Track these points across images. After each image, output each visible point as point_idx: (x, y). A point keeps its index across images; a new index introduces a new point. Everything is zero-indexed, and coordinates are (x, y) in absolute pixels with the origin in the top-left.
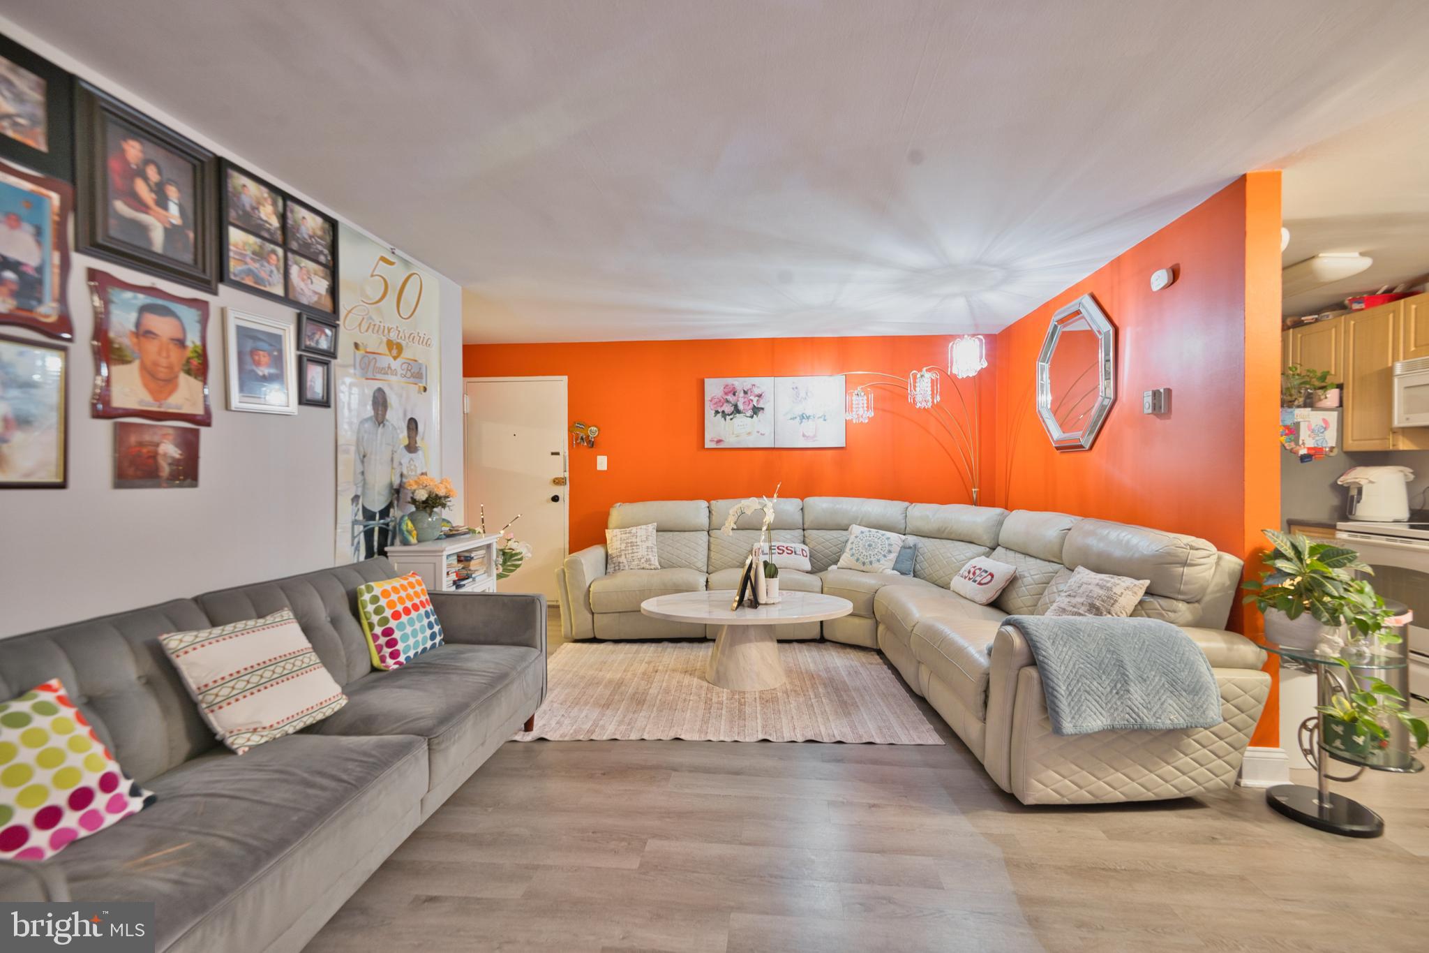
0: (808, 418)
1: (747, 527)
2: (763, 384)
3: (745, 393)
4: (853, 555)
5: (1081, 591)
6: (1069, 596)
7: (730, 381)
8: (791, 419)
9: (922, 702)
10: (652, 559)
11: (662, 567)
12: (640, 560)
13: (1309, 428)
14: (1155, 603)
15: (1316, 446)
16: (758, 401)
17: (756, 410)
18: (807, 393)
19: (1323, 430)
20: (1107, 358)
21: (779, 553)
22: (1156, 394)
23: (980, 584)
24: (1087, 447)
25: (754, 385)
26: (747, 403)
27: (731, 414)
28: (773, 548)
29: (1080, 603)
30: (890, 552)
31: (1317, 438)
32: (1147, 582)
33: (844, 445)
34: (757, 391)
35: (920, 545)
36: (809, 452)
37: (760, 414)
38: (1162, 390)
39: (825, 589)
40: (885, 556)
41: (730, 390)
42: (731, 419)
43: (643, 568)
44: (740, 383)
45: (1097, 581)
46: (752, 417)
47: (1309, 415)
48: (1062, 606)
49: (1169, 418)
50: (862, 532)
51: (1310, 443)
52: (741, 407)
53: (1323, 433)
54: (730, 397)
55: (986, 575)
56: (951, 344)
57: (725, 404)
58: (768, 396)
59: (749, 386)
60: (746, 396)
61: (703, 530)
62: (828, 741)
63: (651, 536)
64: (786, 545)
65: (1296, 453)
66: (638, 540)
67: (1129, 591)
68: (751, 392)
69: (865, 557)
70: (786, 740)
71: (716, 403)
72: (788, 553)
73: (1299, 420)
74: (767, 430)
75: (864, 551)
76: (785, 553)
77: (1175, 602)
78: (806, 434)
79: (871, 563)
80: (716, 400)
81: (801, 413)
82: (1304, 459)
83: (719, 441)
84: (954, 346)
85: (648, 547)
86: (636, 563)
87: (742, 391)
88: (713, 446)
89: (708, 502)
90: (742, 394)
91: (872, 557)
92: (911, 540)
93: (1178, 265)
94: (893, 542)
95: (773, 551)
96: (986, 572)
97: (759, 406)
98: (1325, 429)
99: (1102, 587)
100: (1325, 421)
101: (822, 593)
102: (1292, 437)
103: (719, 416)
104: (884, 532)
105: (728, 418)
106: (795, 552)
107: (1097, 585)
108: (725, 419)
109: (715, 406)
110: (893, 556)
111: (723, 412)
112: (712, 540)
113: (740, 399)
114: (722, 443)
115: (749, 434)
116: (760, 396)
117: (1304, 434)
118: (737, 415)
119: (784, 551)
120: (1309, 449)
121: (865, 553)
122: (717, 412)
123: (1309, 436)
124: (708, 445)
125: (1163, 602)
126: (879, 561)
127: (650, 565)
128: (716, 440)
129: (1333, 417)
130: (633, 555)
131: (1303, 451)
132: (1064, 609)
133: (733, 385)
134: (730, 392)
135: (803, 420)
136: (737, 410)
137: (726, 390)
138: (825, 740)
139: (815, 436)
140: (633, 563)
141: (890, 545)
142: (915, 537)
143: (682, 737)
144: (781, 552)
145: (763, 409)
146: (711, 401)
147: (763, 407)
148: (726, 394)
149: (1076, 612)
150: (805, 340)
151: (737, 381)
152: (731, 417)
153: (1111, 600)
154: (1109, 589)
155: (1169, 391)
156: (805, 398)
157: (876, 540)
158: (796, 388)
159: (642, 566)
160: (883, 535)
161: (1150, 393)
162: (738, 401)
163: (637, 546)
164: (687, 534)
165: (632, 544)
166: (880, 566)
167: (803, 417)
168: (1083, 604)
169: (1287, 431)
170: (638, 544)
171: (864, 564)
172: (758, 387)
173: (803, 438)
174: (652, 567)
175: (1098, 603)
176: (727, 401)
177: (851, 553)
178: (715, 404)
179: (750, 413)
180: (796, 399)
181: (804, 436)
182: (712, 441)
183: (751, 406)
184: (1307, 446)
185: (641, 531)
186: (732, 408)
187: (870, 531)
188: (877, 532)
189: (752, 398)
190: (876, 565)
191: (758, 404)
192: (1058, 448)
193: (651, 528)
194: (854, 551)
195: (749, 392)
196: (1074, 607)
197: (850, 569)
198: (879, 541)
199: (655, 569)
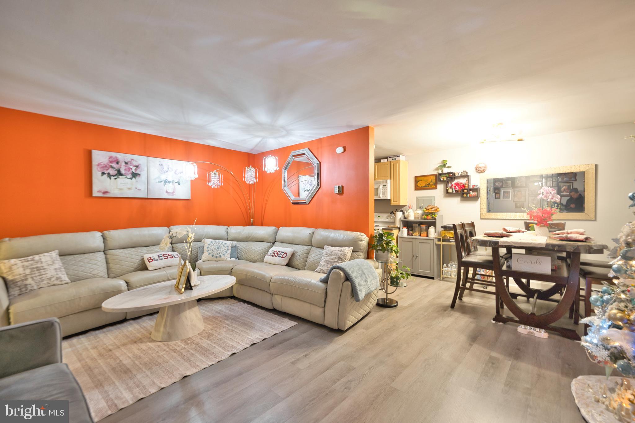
0: (169, 182)
1: (135, 246)
2: (141, 160)
3: (126, 163)
4: (210, 254)
5: (333, 253)
6: (328, 256)
7: (114, 154)
8: (159, 182)
9: (275, 311)
10: (62, 276)
11: (72, 281)
12: (50, 279)
14: (355, 254)
16: (135, 169)
17: (135, 175)
18: (168, 168)
20: (318, 172)
21: (165, 259)
22: (339, 187)
23: (282, 257)
24: (308, 203)
25: (133, 160)
26: (128, 170)
27: (115, 176)
28: (160, 256)
29: (334, 258)
30: (228, 250)
32: (352, 248)
33: (190, 198)
34: (135, 163)
35: (237, 245)
36: (169, 201)
37: (137, 178)
38: (341, 186)
39: (202, 273)
40: (226, 252)
41: (114, 160)
42: (115, 179)
43: (54, 285)
44: (121, 156)
45: (338, 250)
46: (131, 179)
48: (327, 260)
49: (343, 195)
50: (212, 242)
52: (123, 171)
54: (114, 165)
55: (283, 254)
56: (264, 158)
57: (110, 169)
58: (144, 167)
59: (129, 160)
60: (127, 165)
61: (100, 251)
62: (259, 341)
63: (57, 260)
64: (167, 253)
66: (44, 264)
67: (348, 251)
68: (131, 163)
69: (217, 254)
70: (242, 349)
71: (103, 167)
72: (171, 258)
74: (143, 187)
75: (216, 251)
76: (169, 258)
77: (360, 253)
78: (168, 191)
79: (220, 256)
80: (102, 165)
81: (165, 180)
83: (105, 192)
84: (266, 158)
85: (56, 269)
86: (45, 282)
87: (124, 162)
88: (101, 195)
89: (101, 231)
90: (123, 164)
91: (221, 253)
92: (234, 243)
93: (345, 147)
94: (228, 245)
95: (161, 258)
96: (283, 252)
97: (137, 172)
99: (341, 251)
101: (201, 275)
103: (105, 176)
104: (222, 241)
105: (112, 178)
106: (174, 257)
107: (338, 251)
108: (110, 179)
109: (102, 169)
110: (229, 252)
111: (109, 174)
112: (108, 257)
113: (122, 167)
114: (108, 193)
115: (129, 189)
116: (137, 167)
118: (120, 177)
119: (168, 257)
121: (216, 252)
122: (103, 174)
124: (95, 194)
125: (357, 253)
126: (224, 255)
127: (61, 281)
128: (102, 191)
130: (41, 277)
132: (329, 261)
133: (116, 157)
134: (114, 161)
135: (167, 183)
136: (119, 173)
137: (111, 160)
138: (258, 342)
139: (173, 192)
140: (43, 283)
141: (227, 247)
142: (236, 242)
143: (188, 374)
144: (166, 257)
145: (139, 175)
146: (98, 165)
147: (139, 173)
148: (111, 162)
149: (334, 261)
150: (166, 139)
151: (120, 155)
152: (115, 177)
153: (345, 255)
154: (343, 252)
155: (343, 187)
156: (168, 171)
157: (220, 245)
158: (162, 165)
159: (53, 284)
160: (223, 242)
161: (337, 187)
162: (121, 168)
163: (44, 269)
164: (86, 255)
165: (38, 269)
166: (225, 257)
167: (166, 182)
168: (336, 258)
170: (45, 267)
171: (216, 257)
172: (136, 161)
173: (166, 193)
174: (63, 282)
175: (341, 257)
176: (112, 167)
177: (208, 253)
178: (101, 168)
179: (130, 176)
180: (162, 171)
181: (167, 192)
182: (99, 192)
183: (131, 172)
185: (45, 258)
186: (116, 172)
187: (215, 241)
188: (219, 241)
189: (131, 167)
190: (223, 257)
191: (136, 171)
192: (293, 203)
193: (54, 254)
194: (210, 251)
195: (129, 163)
196: (332, 260)
197: (208, 261)
198: (222, 245)
199: (65, 284)
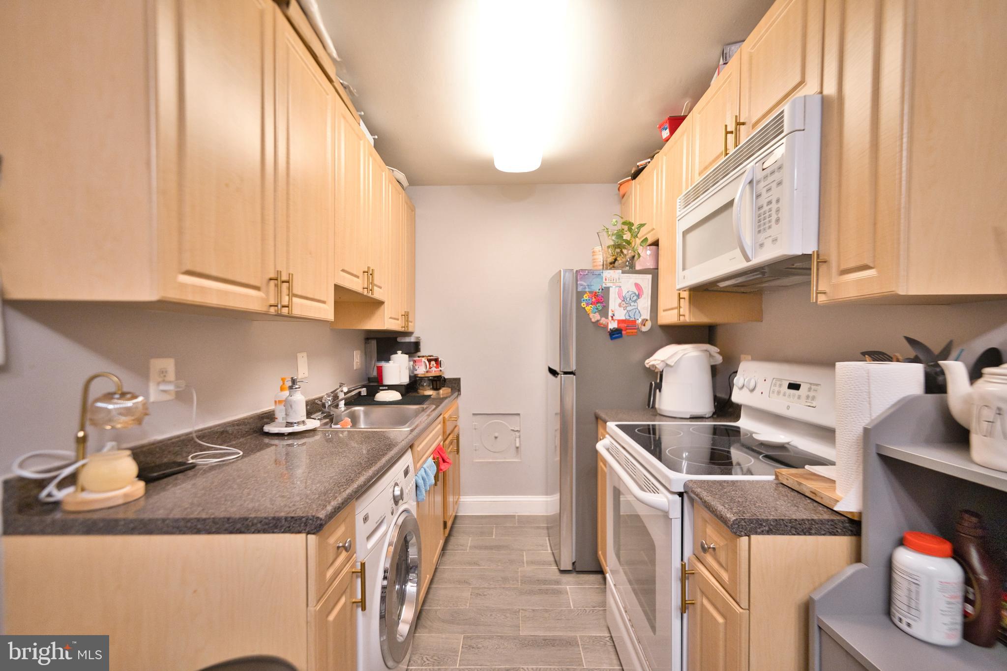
13: (620, 294)
15: (628, 318)
19: (635, 298)
31: (629, 308)
47: (619, 279)
51: (621, 315)
53: (635, 301)
65: (606, 326)
73: (608, 285)
82: (615, 334)
98: (639, 296)
100: (637, 286)
102: (600, 306)
117: (614, 303)
120: (620, 322)
123: (620, 305)
129: (646, 281)
131: (613, 325)
169: (594, 300)
184: (617, 317)
